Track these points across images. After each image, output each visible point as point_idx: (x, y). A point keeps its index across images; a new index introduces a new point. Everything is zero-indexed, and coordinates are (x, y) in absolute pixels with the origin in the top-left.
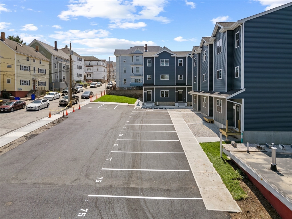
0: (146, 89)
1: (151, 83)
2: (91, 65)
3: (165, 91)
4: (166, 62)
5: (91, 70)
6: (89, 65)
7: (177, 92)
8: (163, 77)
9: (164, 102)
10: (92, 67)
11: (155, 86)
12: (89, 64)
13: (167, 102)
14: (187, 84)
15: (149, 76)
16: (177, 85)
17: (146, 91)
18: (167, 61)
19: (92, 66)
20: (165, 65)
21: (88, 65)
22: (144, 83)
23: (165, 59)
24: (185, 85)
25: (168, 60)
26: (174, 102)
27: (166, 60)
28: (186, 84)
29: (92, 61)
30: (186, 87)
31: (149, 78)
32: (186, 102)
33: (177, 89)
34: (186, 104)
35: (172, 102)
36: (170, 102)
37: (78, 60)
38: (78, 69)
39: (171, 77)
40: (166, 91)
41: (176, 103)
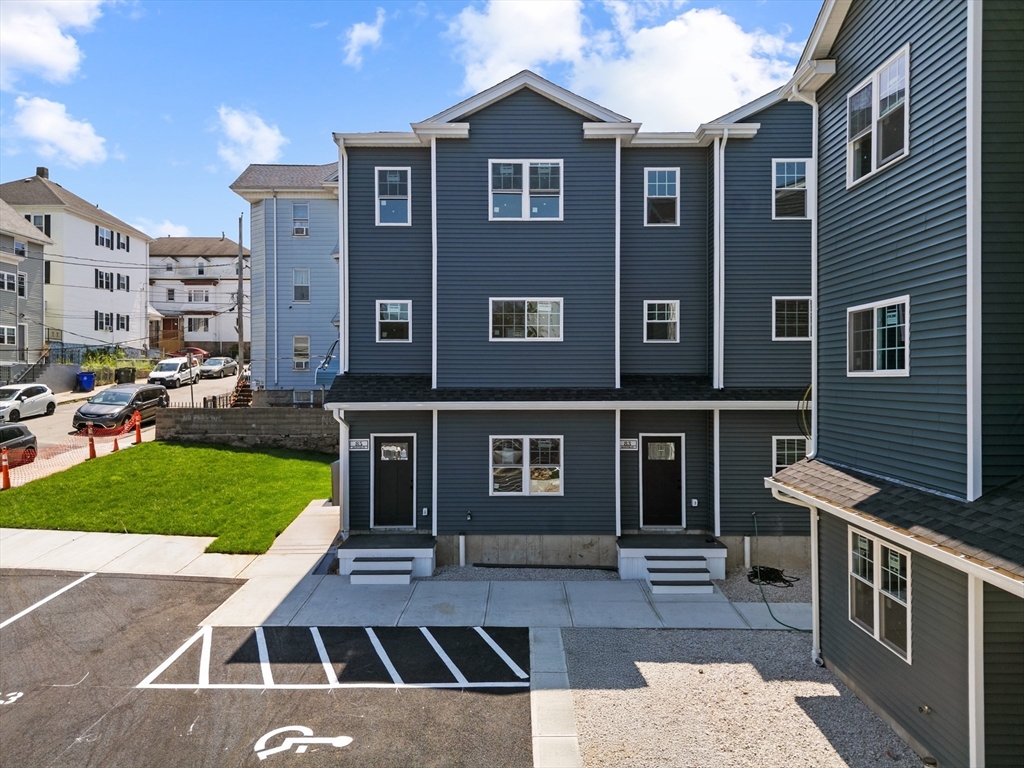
0: (359, 424)
1: (407, 371)
2: (207, 275)
3: (526, 439)
4: (533, 184)
5: (207, 300)
6: (201, 276)
7: (635, 444)
8: (512, 317)
9: (522, 538)
10: (210, 288)
11: (442, 395)
12: (201, 272)
13: (551, 540)
14: (718, 382)
15: (390, 310)
16: (636, 384)
17: (364, 442)
18: (543, 181)
19: (213, 282)
20: (526, 216)
21: (194, 275)
22: (343, 368)
23: (526, 164)
24: (699, 385)
25: (555, 170)
26: (607, 541)
27: (533, 170)
28: (709, 378)
29: (210, 259)
30: (716, 406)
31: (395, 330)
32: (711, 542)
33: (632, 423)
34: (716, 558)
35: (587, 539)
36: (576, 538)
37: (99, 241)
38: (105, 292)
39: (583, 319)
40: (533, 443)
41: (624, 553)
